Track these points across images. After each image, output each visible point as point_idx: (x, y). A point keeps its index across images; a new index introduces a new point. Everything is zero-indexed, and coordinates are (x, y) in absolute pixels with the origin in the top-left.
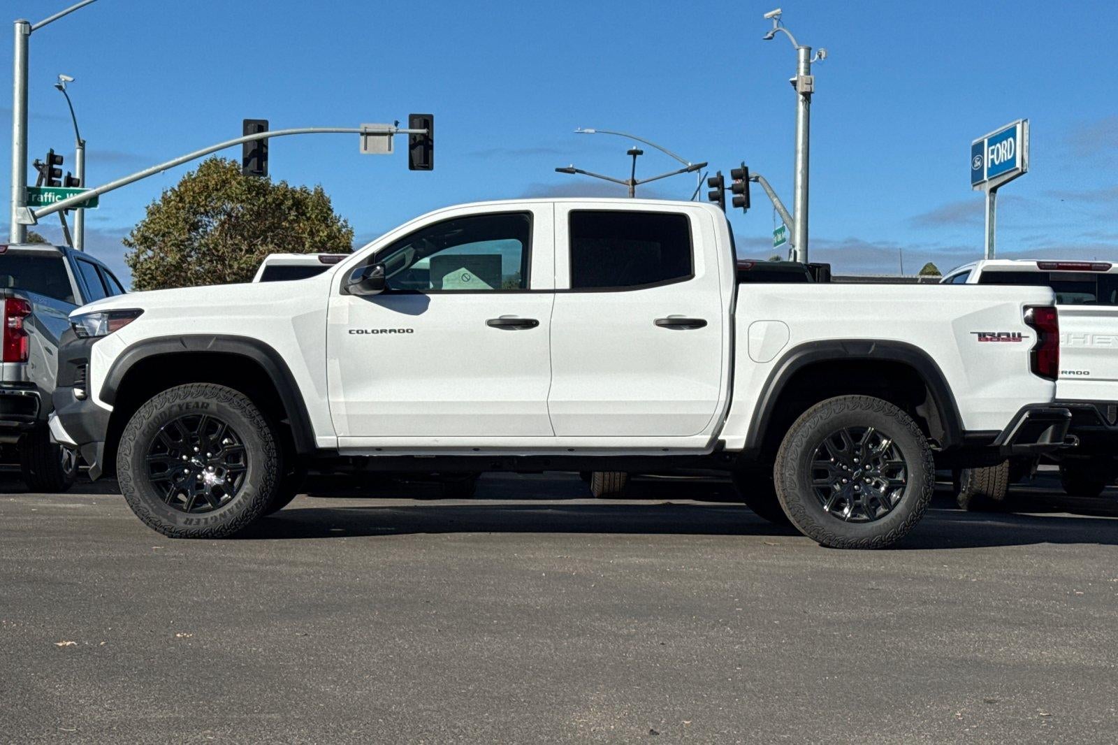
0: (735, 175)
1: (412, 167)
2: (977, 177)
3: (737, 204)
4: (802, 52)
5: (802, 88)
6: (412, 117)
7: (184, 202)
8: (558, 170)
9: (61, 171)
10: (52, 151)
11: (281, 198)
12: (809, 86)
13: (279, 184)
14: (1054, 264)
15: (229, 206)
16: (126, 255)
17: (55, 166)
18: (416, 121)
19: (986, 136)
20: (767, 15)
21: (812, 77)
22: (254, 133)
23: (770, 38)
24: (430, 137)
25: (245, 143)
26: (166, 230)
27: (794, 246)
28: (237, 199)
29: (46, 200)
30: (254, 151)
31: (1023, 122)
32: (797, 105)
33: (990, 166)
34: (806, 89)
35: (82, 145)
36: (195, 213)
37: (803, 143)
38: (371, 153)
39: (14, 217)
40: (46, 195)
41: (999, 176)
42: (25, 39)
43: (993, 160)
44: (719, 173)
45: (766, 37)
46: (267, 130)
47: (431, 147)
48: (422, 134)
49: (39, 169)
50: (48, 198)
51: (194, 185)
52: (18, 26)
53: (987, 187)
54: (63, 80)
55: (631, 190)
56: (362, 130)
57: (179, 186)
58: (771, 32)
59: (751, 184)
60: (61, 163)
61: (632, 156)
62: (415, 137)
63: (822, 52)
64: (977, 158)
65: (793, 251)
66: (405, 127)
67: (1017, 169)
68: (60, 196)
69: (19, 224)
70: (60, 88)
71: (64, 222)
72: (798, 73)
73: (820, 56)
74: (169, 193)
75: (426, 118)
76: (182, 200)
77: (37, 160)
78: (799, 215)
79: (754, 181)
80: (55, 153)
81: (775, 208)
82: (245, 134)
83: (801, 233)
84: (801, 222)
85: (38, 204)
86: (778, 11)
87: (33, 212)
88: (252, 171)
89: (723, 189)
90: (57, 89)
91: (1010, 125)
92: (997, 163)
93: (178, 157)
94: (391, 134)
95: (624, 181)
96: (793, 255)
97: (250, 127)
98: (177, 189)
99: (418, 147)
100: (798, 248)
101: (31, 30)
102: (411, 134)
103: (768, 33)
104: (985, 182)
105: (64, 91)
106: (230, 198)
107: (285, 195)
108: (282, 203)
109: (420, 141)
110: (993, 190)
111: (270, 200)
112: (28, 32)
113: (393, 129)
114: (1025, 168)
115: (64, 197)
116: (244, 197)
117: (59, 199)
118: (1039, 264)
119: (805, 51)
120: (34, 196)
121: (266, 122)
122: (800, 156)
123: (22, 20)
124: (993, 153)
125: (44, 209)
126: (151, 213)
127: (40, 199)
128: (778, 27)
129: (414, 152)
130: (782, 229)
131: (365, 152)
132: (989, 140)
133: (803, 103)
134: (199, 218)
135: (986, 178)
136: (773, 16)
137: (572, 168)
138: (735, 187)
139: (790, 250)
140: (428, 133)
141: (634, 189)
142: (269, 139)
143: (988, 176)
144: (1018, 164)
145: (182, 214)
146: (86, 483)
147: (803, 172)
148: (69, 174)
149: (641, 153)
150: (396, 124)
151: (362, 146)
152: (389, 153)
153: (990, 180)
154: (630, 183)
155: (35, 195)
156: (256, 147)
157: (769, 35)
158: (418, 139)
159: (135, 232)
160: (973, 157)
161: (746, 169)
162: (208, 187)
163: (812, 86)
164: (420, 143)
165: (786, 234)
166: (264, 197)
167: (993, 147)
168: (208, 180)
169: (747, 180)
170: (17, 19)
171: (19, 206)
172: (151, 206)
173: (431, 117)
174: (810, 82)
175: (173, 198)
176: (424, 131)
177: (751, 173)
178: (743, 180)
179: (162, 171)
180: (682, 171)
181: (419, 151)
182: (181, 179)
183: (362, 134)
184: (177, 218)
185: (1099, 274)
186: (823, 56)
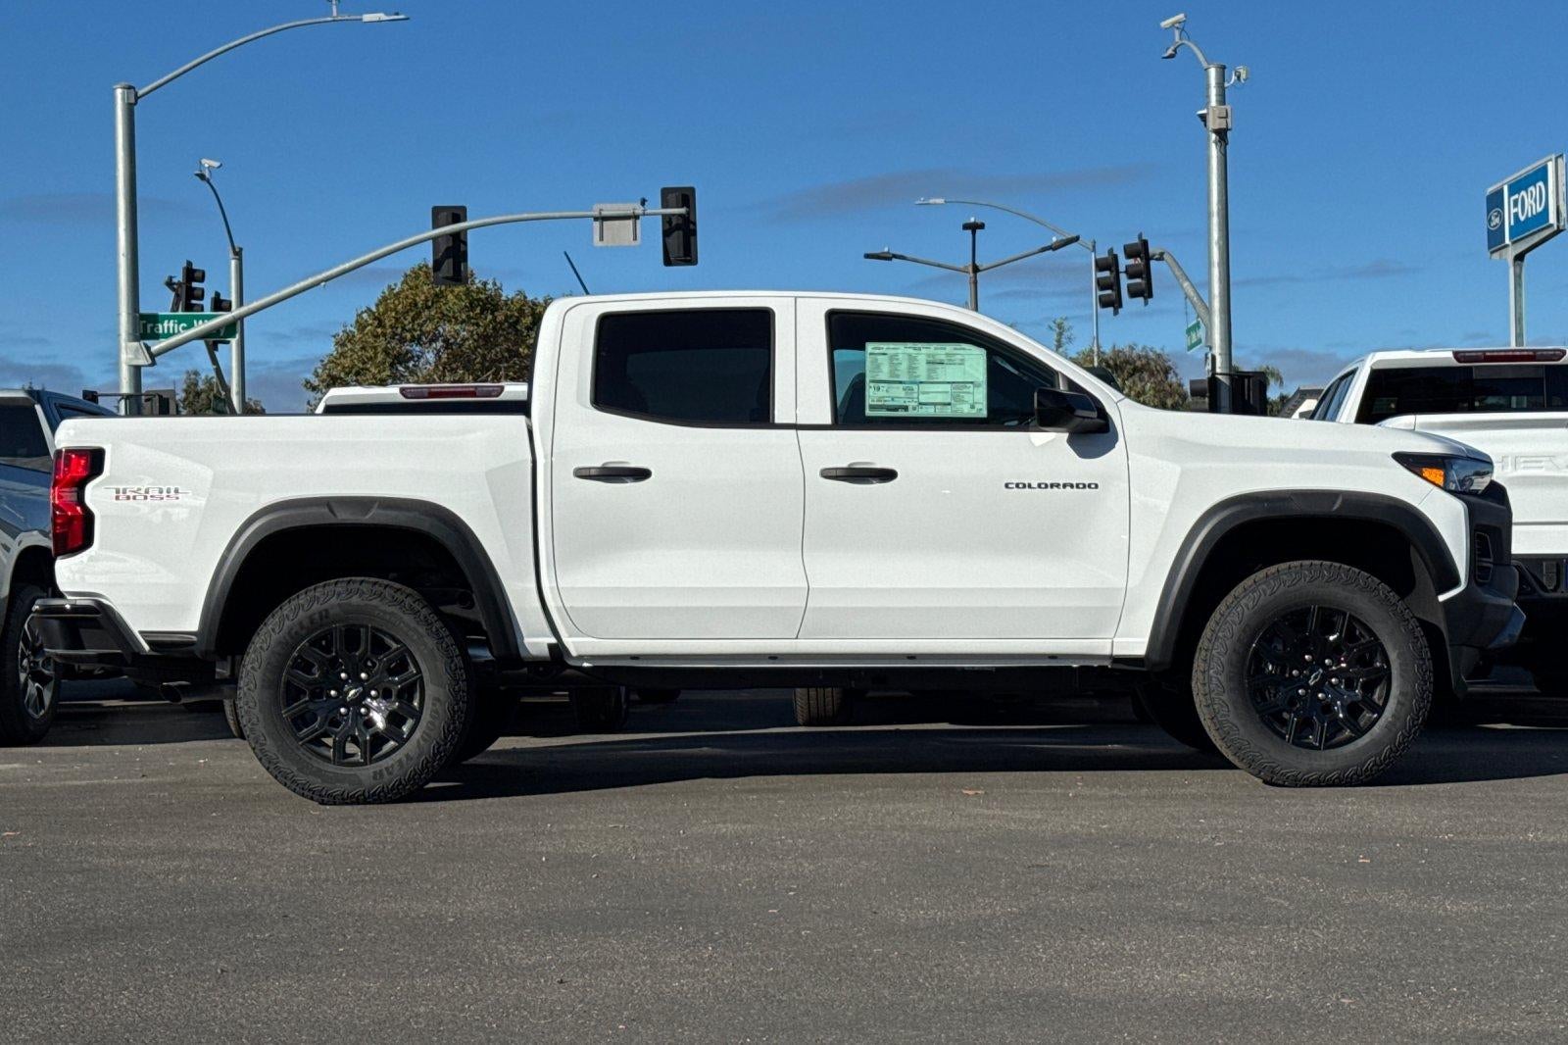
0: (1130, 253)
1: (668, 262)
2: (1495, 240)
3: (1134, 293)
4: (1213, 72)
5: (1214, 123)
6: (665, 192)
7: (384, 327)
8: (868, 256)
9: (203, 290)
10: (189, 263)
11: (516, 314)
12: (1224, 121)
13: (514, 295)
14: (1479, 354)
15: (447, 328)
16: (309, 403)
17: (195, 285)
18: (672, 197)
19: (1506, 181)
20: (1165, 24)
21: (1228, 107)
22: (448, 224)
23: (1171, 56)
24: (692, 219)
25: (435, 239)
26: (361, 365)
27: (1211, 348)
28: (456, 319)
29: (166, 331)
30: (448, 249)
31: (1557, 158)
32: (1208, 148)
33: (1512, 223)
34: (1220, 124)
35: (238, 254)
36: (402, 340)
37: (1219, 201)
38: (610, 245)
39: (124, 357)
40: (166, 324)
41: (1527, 237)
42: (130, 109)
43: (1516, 214)
44: (1111, 251)
45: (1166, 55)
46: (465, 220)
47: (694, 233)
48: (680, 215)
49: (174, 290)
50: (168, 328)
51: (396, 302)
52: (119, 92)
53: (1510, 253)
54: (207, 165)
55: (972, 280)
56: (596, 213)
57: (377, 306)
58: (1173, 48)
59: (1153, 263)
60: (202, 280)
61: (969, 232)
62: (670, 219)
63: (1241, 71)
64: (1494, 213)
65: (1210, 356)
66: (656, 208)
67: (1552, 225)
68: (185, 325)
69: (130, 366)
70: (202, 176)
71: (214, 361)
72: (1208, 103)
73: (1239, 77)
74: (365, 316)
75: (687, 193)
76: (381, 324)
77: (171, 278)
78: (1216, 304)
79: (1157, 259)
80: (194, 267)
81: (1187, 297)
82: (436, 226)
83: (1221, 328)
84: (1221, 313)
85: (156, 337)
86: (1181, 16)
87: (148, 348)
88: (447, 278)
89: (1118, 273)
90: (198, 178)
91: (1537, 164)
92: (1522, 218)
93: (343, 263)
94: (636, 217)
95: (961, 267)
96: (1210, 361)
97: (443, 215)
98: (374, 309)
99: (676, 232)
100: (1217, 351)
101: (137, 98)
102: (664, 216)
103: (1167, 49)
104: (1507, 246)
105: (208, 182)
106: (444, 317)
107: (521, 311)
108: (518, 321)
109: (677, 224)
110: (1520, 258)
111: (500, 317)
112: (132, 101)
113: (639, 210)
114: (1562, 224)
115: (191, 326)
116: (464, 316)
117: (184, 328)
118: (1456, 354)
119: (1217, 72)
120: (149, 326)
121: (464, 209)
122: (1215, 220)
123: (123, 84)
124: (1516, 205)
125: (163, 343)
126: (341, 344)
127: (158, 330)
128: (1181, 39)
129: (669, 240)
130: (1197, 326)
131: (600, 244)
132: (1510, 187)
133: (1216, 144)
134: (408, 347)
135: (1507, 241)
136: (1173, 25)
137: (888, 253)
138: (1130, 270)
139: (1206, 355)
140: (688, 213)
141: (976, 277)
142: (468, 231)
143: (1511, 237)
144: (1552, 219)
145: (382, 343)
146: (89, 729)
147: (1221, 243)
148: (217, 294)
149: (982, 226)
150: (643, 202)
151: (597, 237)
152: (634, 243)
153: (1514, 243)
154: (970, 269)
155: (151, 325)
156: (451, 244)
157: (1170, 52)
158: (674, 223)
159: (320, 371)
160: (1488, 212)
161: (1145, 244)
162: (416, 305)
163: (1229, 120)
164: (678, 227)
165: (1201, 333)
166: (492, 314)
167: (1516, 196)
168: (417, 295)
169: (1148, 258)
170: (117, 83)
171: (130, 341)
172: (341, 334)
173: (692, 190)
174: (1224, 115)
175: (370, 322)
176: (682, 210)
177: (1153, 249)
178: (1141, 259)
179: (323, 284)
180: (1044, 250)
181: (677, 237)
182: (379, 295)
183: (596, 219)
184: (375, 348)
185: (1547, 366)
186: (1243, 76)
